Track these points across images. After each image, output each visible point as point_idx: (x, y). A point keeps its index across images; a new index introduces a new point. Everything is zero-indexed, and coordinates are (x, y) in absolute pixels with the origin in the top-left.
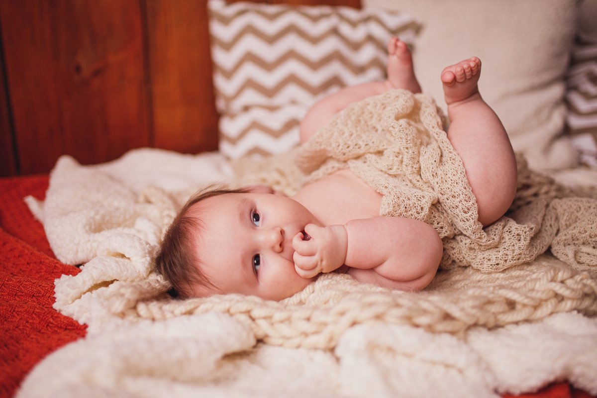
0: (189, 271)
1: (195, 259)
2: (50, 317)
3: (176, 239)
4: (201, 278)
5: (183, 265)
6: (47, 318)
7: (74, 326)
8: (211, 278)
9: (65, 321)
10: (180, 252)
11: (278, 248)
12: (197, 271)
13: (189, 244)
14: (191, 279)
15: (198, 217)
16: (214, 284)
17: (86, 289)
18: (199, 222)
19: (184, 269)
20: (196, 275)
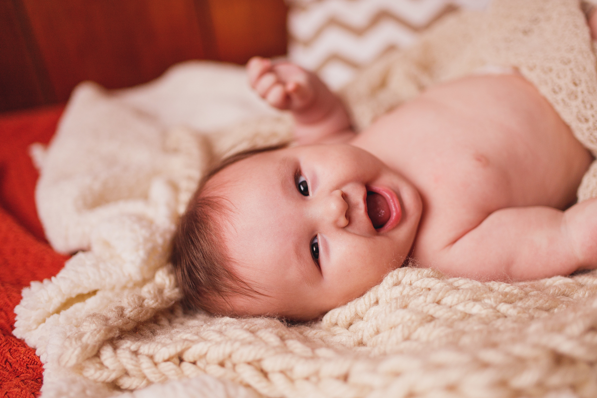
0: (220, 278)
1: (226, 259)
2: (7, 350)
3: (194, 232)
4: (238, 284)
5: (208, 269)
6: (4, 352)
7: (37, 364)
8: (253, 283)
9: (24, 358)
10: (202, 251)
11: (343, 221)
12: (232, 276)
13: (214, 238)
14: (224, 289)
15: (221, 194)
16: (261, 291)
17: (51, 309)
18: (224, 202)
19: (211, 275)
20: (229, 282)
